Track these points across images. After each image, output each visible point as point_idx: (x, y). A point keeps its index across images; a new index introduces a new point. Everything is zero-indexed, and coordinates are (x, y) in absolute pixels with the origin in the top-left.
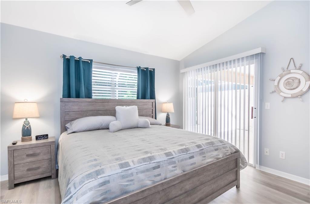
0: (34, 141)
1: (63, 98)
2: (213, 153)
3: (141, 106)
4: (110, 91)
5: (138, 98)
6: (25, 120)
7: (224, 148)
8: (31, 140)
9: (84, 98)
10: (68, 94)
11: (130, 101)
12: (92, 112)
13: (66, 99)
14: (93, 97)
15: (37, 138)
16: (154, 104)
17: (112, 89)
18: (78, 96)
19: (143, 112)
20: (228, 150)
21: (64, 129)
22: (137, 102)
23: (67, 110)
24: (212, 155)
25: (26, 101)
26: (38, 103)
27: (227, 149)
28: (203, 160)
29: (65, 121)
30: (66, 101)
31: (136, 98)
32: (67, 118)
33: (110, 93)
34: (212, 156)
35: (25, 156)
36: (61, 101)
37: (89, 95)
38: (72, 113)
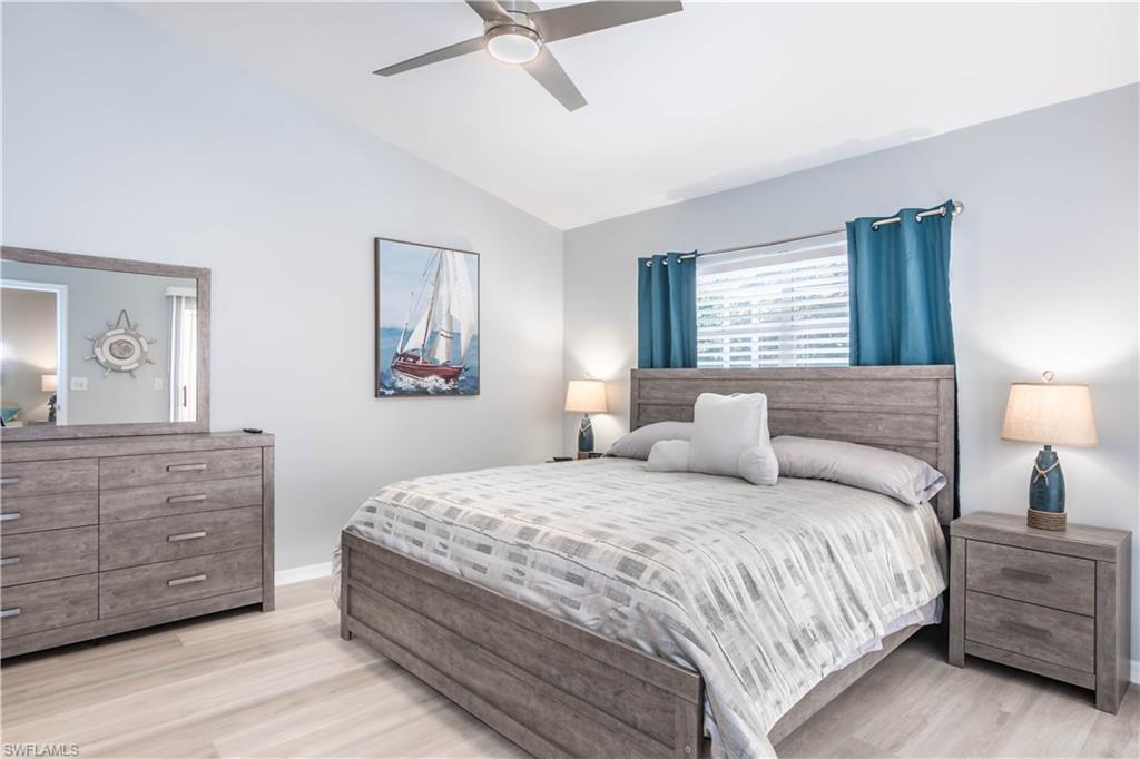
2: (553, 583)
3: (869, 395)
4: (776, 338)
5: (857, 361)
6: (583, 417)
7: (609, 595)
9: (679, 365)
10: (648, 360)
11: (816, 377)
13: (649, 372)
14: (699, 365)
16: (946, 386)
17: (780, 329)
18: (667, 364)
19: (880, 428)
20: (624, 616)
22: (844, 379)
23: (644, 401)
24: (547, 584)
27: (624, 609)
28: (511, 579)
30: (649, 376)
31: (846, 361)
32: (643, 419)
33: (776, 348)
34: (542, 586)
36: (634, 376)
37: (689, 361)
38: (652, 408)
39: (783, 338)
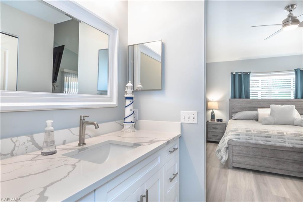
0: (216, 122)
1: (231, 98)
3: (300, 105)
5: (296, 97)
6: (212, 110)
8: (214, 121)
9: (244, 98)
10: (234, 96)
12: (249, 108)
13: (233, 99)
14: (251, 98)
15: (218, 120)
18: (240, 97)
21: (231, 117)
22: (294, 101)
23: (233, 106)
25: (213, 100)
26: (218, 102)
29: (232, 112)
30: (233, 100)
31: (293, 98)
32: (233, 111)
35: (212, 128)
36: (230, 100)
37: (247, 97)
38: (236, 108)
39: (269, 92)
